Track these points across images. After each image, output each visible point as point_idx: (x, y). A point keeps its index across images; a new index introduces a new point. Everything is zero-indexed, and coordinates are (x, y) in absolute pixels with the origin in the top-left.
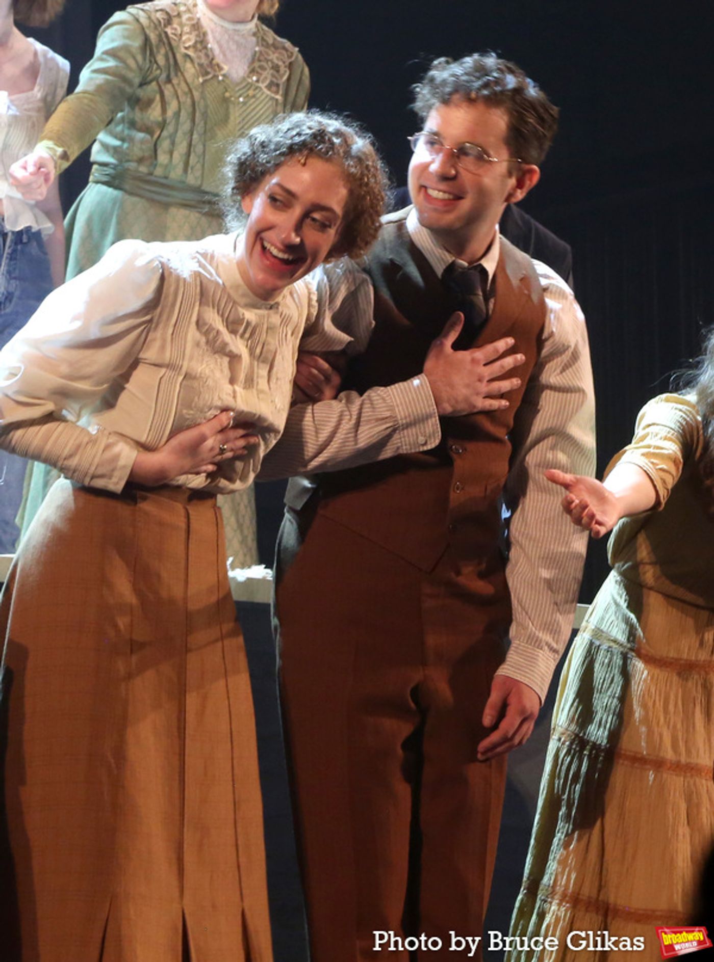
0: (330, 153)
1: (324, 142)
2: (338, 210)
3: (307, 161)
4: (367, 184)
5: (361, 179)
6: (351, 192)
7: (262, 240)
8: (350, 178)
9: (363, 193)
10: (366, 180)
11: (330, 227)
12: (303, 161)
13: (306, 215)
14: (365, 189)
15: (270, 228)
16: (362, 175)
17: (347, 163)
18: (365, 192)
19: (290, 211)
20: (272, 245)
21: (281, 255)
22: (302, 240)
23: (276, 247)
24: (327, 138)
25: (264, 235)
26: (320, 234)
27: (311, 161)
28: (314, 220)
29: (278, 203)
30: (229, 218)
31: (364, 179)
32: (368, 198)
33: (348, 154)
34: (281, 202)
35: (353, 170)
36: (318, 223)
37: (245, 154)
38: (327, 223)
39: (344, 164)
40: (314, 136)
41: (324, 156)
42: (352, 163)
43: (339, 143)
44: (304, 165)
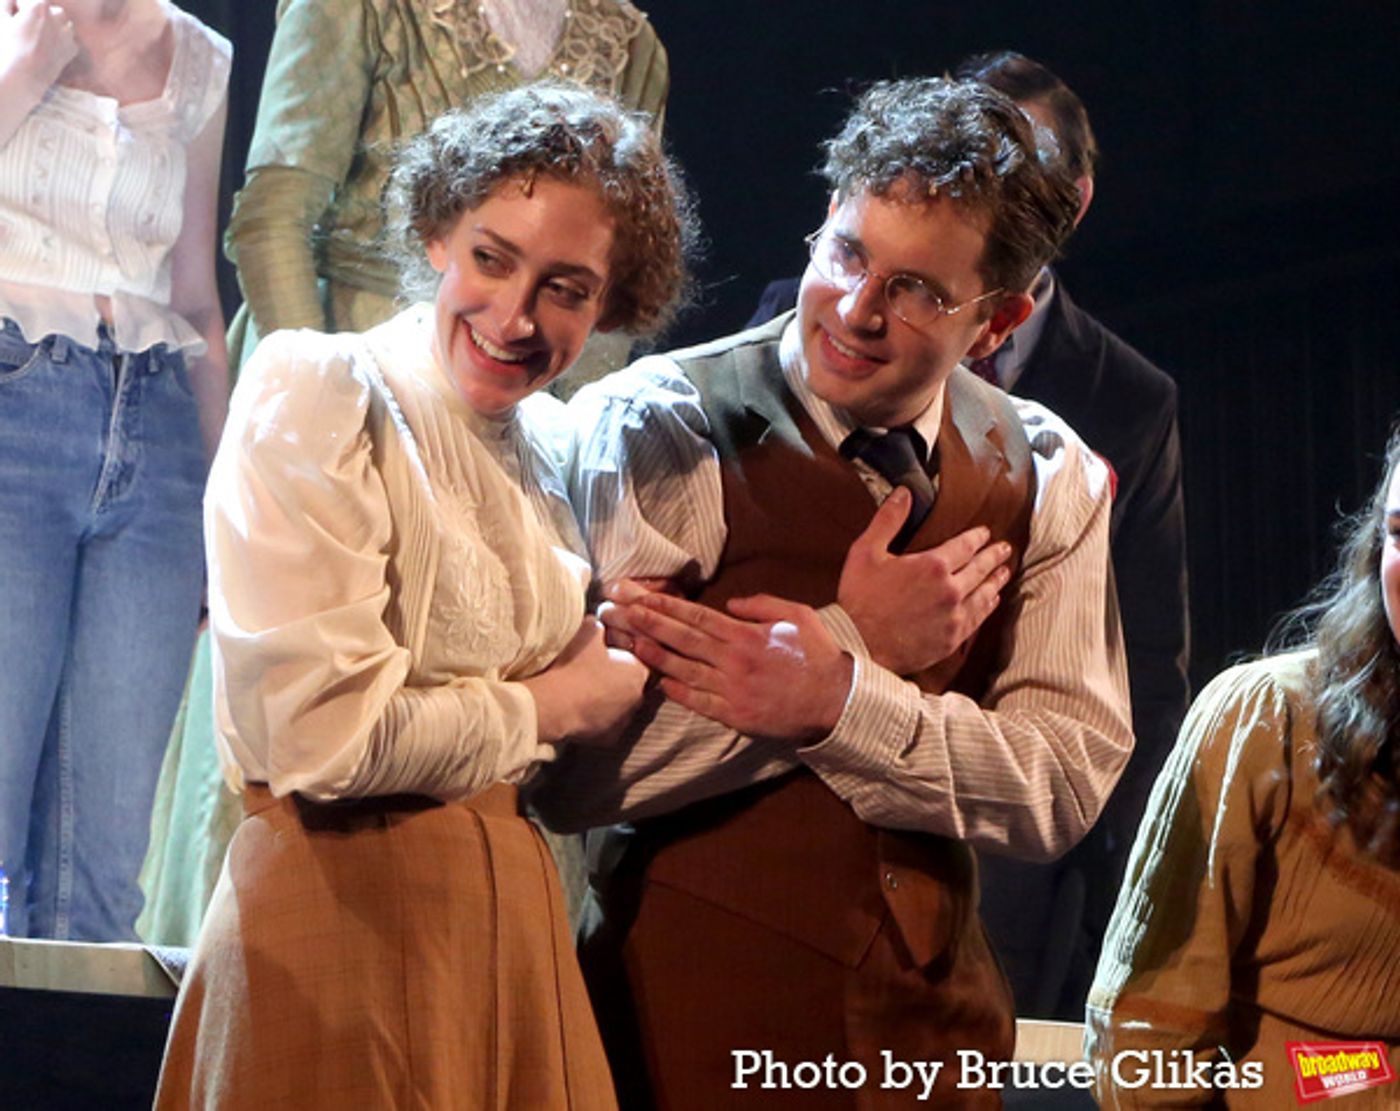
0: (576, 170)
1: (563, 151)
2: (599, 267)
3: (535, 188)
4: (646, 214)
5: (635, 206)
6: (619, 233)
7: (469, 328)
8: (613, 208)
9: (639, 232)
10: (643, 207)
11: (586, 297)
12: (527, 188)
13: (543, 281)
14: (643, 224)
15: (480, 307)
16: (637, 198)
17: (607, 184)
18: (644, 229)
19: (513, 277)
20: (486, 337)
21: (503, 355)
22: (537, 328)
23: (493, 342)
24: (568, 142)
25: (471, 319)
26: (568, 313)
27: (541, 186)
28: (557, 288)
29: (490, 263)
30: (407, 276)
31: (640, 207)
32: (651, 240)
33: (607, 163)
34: (496, 260)
35: (620, 194)
36: (564, 294)
37: (425, 168)
38: (581, 292)
39: (602, 186)
40: (544, 140)
41: (565, 174)
42: (615, 183)
43: (590, 147)
44: (530, 195)
